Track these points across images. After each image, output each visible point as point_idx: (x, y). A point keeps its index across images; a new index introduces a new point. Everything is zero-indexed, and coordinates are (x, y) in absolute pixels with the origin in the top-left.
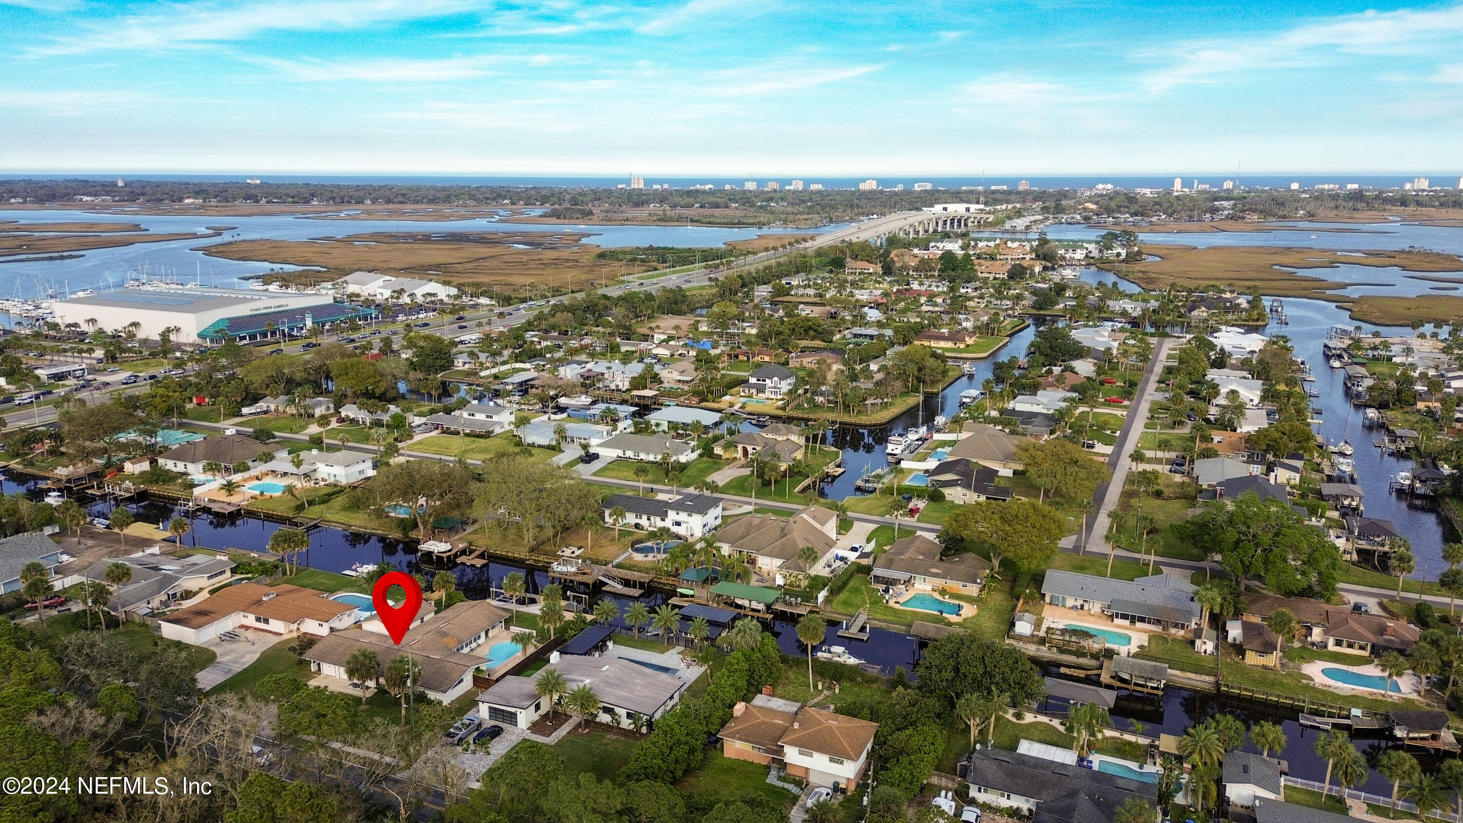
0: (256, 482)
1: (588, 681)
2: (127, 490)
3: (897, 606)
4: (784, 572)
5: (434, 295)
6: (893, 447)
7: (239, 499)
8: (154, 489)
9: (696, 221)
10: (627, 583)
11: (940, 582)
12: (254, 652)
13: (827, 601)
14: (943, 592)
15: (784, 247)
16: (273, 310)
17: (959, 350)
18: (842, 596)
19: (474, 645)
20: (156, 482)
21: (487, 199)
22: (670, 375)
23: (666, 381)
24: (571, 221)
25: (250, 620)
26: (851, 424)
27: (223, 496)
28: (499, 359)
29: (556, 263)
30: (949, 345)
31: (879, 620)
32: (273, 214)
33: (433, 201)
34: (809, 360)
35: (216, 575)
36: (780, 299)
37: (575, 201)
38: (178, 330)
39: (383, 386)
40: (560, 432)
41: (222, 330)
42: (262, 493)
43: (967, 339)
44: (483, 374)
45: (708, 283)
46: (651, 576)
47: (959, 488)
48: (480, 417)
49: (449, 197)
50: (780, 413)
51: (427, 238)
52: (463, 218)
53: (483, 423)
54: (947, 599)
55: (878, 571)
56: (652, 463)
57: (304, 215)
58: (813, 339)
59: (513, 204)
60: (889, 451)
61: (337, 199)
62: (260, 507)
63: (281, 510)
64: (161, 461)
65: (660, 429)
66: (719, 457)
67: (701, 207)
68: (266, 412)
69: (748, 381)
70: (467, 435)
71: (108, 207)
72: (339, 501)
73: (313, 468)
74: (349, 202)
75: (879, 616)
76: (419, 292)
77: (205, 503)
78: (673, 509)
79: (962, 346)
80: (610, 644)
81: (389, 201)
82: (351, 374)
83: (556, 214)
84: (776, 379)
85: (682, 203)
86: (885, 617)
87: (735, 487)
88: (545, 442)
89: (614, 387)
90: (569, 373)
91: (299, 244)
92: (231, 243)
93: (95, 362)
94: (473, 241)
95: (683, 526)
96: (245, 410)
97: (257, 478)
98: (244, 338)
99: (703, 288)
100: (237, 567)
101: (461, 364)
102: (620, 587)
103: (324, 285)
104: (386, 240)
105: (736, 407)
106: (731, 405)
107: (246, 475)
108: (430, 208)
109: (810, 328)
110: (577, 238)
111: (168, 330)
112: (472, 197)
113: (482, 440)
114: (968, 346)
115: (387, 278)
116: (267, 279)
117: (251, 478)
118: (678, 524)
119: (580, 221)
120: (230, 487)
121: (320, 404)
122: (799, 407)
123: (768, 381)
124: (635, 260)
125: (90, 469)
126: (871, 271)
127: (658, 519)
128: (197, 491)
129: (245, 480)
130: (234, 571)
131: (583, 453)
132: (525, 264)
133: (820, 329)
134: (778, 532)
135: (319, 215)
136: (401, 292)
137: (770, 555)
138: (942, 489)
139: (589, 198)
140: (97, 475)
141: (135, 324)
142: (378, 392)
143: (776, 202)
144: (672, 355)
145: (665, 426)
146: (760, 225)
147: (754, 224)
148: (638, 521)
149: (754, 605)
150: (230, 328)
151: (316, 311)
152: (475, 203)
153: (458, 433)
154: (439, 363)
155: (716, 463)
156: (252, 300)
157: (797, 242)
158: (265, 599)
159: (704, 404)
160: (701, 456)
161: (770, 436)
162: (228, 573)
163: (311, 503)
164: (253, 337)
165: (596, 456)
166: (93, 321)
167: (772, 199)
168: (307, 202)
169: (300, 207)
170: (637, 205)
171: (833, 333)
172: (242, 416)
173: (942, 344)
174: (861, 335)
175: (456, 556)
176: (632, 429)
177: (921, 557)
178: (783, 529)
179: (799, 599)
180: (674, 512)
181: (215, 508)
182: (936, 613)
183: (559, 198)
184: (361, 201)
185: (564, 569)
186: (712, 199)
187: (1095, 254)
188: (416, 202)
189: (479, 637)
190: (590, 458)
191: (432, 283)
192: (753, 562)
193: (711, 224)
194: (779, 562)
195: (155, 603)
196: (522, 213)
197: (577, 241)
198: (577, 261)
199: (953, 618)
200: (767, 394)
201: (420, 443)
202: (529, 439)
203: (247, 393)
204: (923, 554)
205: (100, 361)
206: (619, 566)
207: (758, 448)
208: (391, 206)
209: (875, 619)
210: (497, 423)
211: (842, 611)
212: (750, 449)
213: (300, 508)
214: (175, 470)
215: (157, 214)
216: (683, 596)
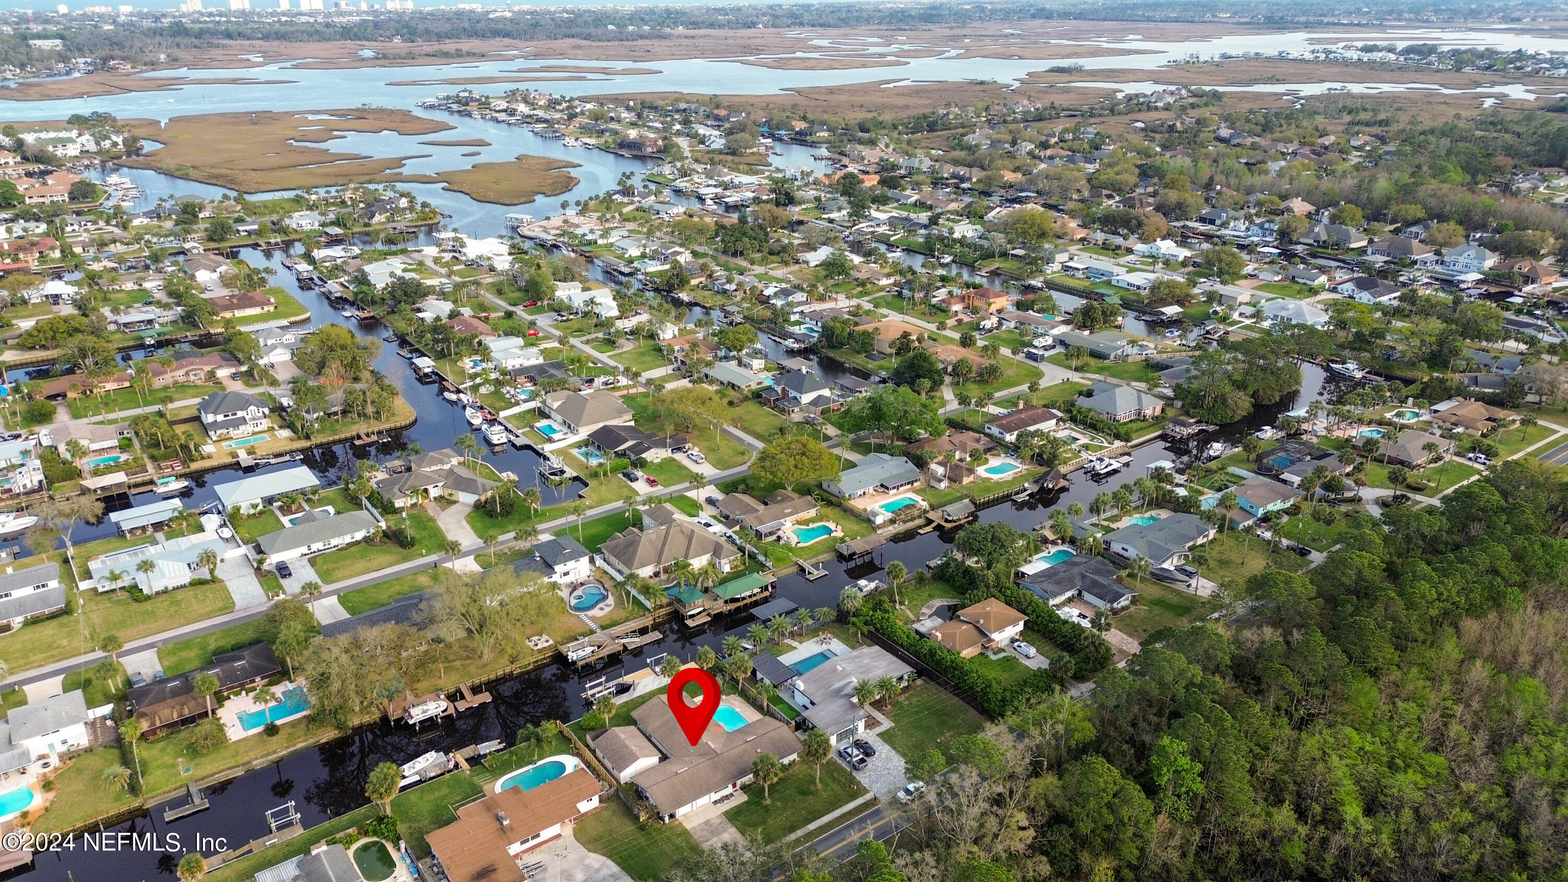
1: (854, 680)
10: (636, 634)
11: (792, 519)
25: (515, 849)
34: (182, 372)
42: (23, 814)
43: (271, 299)
46: (638, 620)
56: (350, 545)
65: (258, 510)
84: (252, 408)
86: (810, 555)
88: (182, 580)
102: (638, 639)
105: (243, 455)
106: (234, 455)
114: (276, 307)
118: (566, 574)
123: (240, 414)
131: (265, 568)
145: (260, 507)
153: (10, 628)
158: (505, 823)
161: (434, 468)
185: (580, 653)
187: (92, 147)
190: (284, 570)
199: (837, 535)
202: (156, 586)
206: (604, 627)
209: (810, 558)
212: (430, 488)
216: (692, 616)
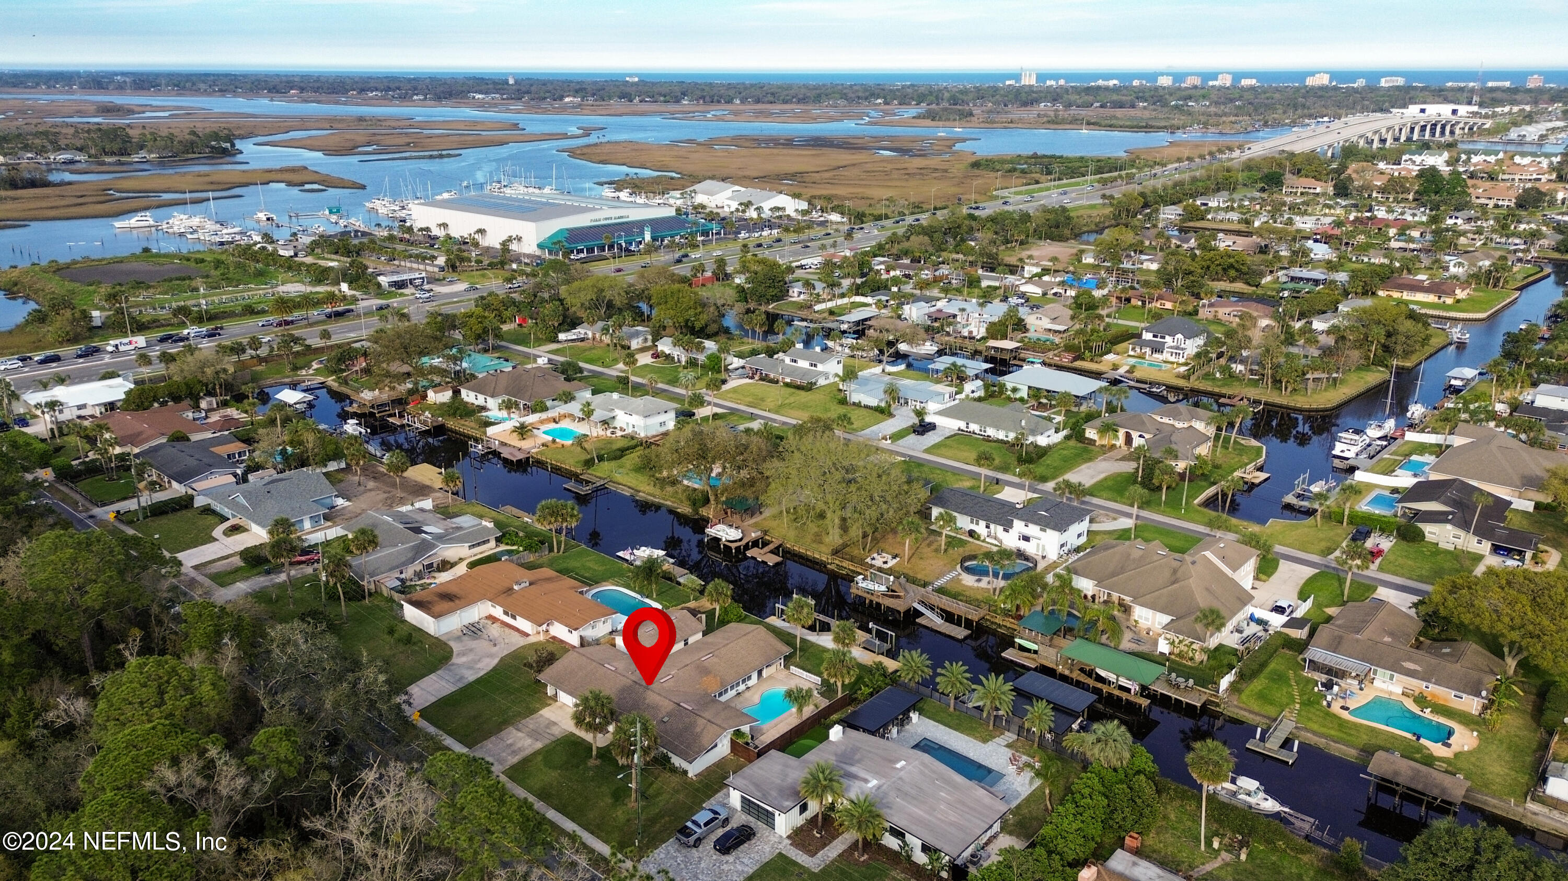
0: (552, 426)
1: (873, 783)
2: (424, 423)
3: (1345, 715)
4: (1171, 635)
5: (783, 209)
6: (1344, 447)
7: (530, 446)
8: (451, 424)
9: (1093, 124)
10: (949, 617)
11: (1417, 685)
12: (491, 656)
13: (1234, 688)
14: (1421, 700)
15: (1202, 157)
16: (613, 221)
17: (1444, 307)
18: (1258, 684)
19: (742, 687)
20: (454, 415)
21: (859, 98)
22: (1038, 322)
23: (1032, 330)
24: (947, 123)
25: (498, 612)
26: (1281, 406)
27: (514, 441)
28: (837, 291)
29: (922, 172)
30: (1431, 298)
31: (1315, 733)
32: (643, 114)
33: (802, 100)
34: (1227, 310)
35: (479, 544)
36: (1191, 224)
37: (954, 100)
38: (519, 239)
39: (704, 318)
40: (893, 393)
41: (559, 242)
42: (554, 441)
43: (1458, 291)
44: (818, 307)
45: (1101, 201)
46: (982, 612)
47: (1449, 527)
48: (803, 364)
49: (819, 96)
50: (1181, 383)
51: (789, 143)
52: (832, 119)
53: (805, 372)
54: (1428, 714)
55: (1316, 653)
56: (1002, 441)
57: (672, 115)
58: (1233, 280)
59: (886, 103)
60: (1336, 452)
61: (707, 99)
62: (550, 458)
63: (571, 464)
64: (464, 392)
65: (1018, 396)
66: (1092, 442)
67: (1101, 106)
68: (582, 340)
69: (1139, 336)
70: (787, 385)
71: (496, 105)
72: (633, 458)
73: (612, 415)
74: (719, 102)
75: (1315, 727)
76: (767, 205)
77: (495, 445)
78: (1021, 519)
79: (1449, 301)
80: (914, 716)
81: (758, 101)
82: (671, 302)
83: (931, 116)
84: (1179, 336)
85: (1079, 102)
86: (1323, 730)
87: (1110, 488)
88: (873, 402)
89: (966, 334)
90: (915, 312)
91: (660, 147)
92: (596, 145)
93: (436, 270)
94: (839, 146)
95: (1033, 542)
96: (562, 336)
97: (555, 421)
98: (581, 251)
99: (1092, 207)
100: (503, 535)
101: (796, 294)
102: (939, 621)
103: (673, 193)
104: (747, 144)
105: (1122, 371)
106: (1115, 367)
107: (544, 415)
108: (798, 108)
109: (1231, 266)
110: (948, 143)
111: (510, 239)
112: (844, 96)
113: (802, 393)
114: (1458, 301)
115: (737, 188)
116: (619, 185)
117: (548, 420)
118: (1026, 539)
119: (957, 123)
120: (522, 431)
121: (637, 334)
122: (1208, 376)
123: (1168, 339)
124: (1015, 170)
125: (394, 395)
126: (1318, 190)
127: (1000, 529)
128: (491, 431)
129: (542, 422)
130: (499, 540)
131: (916, 421)
132: (887, 173)
133: (1245, 269)
134: (1167, 574)
135: (687, 115)
136: (748, 204)
137: (1153, 606)
138: (1420, 525)
139: (971, 96)
140: (400, 402)
141: (481, 231)
142: (698, 325)
143: (1196, 101)
144: (1045, 294)
145: (1024, 393)
146: (1173, 129)
147: (1165, 127)
148: (973, 527)
149: (1123, 682)
150: (568, 240)
151: (655, 224)
152: (846, 102)
153: (777, 382)
154: (772, 292)
155: (1086, 450)
156: (594, 209)
157: (1221, 151)
158: (516, 587)
159: (1078, 364)
160: (1067, 438)
161: (1165, 420)
162: (493, 543)
163: (601, 458)
164: (590, 250)
165: (932, 427)
166: (444, 225)
167: (1190, 98)
168: (678, 101)
169: (672, 107)
170: (1025, 104)
171: (1262, 275)
172: (558, 342)
173: (1420, 297)
174: (1301, 279)
175: (747, 547)
176: (981, 393)
177: (1387, 639)
178: (1175, 571)
179: (1191, 682)
180: (1023, 523)
181: (505, 453)
182: (1409, 736)
183: (937, 98)
184: (729, 101)
185: (870, 585)
186: (1115, 97)
188: (785, 102)
189: (749, 678)
190: (923, 428)
191: (782, 196)
192: (1126, 609)
193: (1111, 127)
194: (1166, 619)
195: (409, 573)
196: (895, 114)
197: (950, 147)
198: (946, 171)
199: (1438, 750)
200: (1166, 356)
201: (734, 390)
202: (855, 398)
203: (565, 317)
204: (1391, 634)
205: (442, 269)
206: (941, 591)
207: (1147, 436)
208: (760, 106)
209: (1306, 729)
210: (821, 373)
211: (1256, 708)
212: (1135, 435)
213: (589, 463)
214: (477, 403)
215: (536, 113)
216: (1022, 649)
